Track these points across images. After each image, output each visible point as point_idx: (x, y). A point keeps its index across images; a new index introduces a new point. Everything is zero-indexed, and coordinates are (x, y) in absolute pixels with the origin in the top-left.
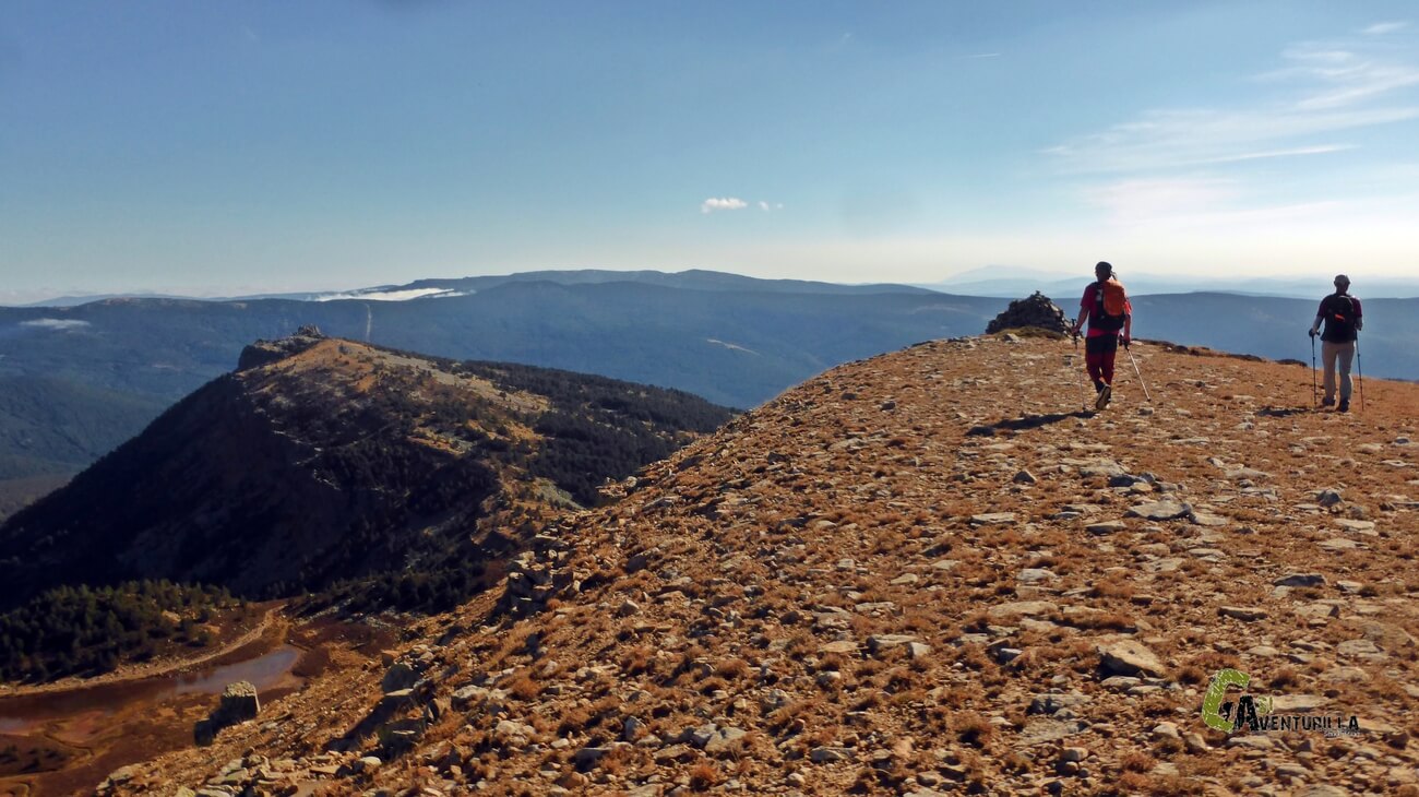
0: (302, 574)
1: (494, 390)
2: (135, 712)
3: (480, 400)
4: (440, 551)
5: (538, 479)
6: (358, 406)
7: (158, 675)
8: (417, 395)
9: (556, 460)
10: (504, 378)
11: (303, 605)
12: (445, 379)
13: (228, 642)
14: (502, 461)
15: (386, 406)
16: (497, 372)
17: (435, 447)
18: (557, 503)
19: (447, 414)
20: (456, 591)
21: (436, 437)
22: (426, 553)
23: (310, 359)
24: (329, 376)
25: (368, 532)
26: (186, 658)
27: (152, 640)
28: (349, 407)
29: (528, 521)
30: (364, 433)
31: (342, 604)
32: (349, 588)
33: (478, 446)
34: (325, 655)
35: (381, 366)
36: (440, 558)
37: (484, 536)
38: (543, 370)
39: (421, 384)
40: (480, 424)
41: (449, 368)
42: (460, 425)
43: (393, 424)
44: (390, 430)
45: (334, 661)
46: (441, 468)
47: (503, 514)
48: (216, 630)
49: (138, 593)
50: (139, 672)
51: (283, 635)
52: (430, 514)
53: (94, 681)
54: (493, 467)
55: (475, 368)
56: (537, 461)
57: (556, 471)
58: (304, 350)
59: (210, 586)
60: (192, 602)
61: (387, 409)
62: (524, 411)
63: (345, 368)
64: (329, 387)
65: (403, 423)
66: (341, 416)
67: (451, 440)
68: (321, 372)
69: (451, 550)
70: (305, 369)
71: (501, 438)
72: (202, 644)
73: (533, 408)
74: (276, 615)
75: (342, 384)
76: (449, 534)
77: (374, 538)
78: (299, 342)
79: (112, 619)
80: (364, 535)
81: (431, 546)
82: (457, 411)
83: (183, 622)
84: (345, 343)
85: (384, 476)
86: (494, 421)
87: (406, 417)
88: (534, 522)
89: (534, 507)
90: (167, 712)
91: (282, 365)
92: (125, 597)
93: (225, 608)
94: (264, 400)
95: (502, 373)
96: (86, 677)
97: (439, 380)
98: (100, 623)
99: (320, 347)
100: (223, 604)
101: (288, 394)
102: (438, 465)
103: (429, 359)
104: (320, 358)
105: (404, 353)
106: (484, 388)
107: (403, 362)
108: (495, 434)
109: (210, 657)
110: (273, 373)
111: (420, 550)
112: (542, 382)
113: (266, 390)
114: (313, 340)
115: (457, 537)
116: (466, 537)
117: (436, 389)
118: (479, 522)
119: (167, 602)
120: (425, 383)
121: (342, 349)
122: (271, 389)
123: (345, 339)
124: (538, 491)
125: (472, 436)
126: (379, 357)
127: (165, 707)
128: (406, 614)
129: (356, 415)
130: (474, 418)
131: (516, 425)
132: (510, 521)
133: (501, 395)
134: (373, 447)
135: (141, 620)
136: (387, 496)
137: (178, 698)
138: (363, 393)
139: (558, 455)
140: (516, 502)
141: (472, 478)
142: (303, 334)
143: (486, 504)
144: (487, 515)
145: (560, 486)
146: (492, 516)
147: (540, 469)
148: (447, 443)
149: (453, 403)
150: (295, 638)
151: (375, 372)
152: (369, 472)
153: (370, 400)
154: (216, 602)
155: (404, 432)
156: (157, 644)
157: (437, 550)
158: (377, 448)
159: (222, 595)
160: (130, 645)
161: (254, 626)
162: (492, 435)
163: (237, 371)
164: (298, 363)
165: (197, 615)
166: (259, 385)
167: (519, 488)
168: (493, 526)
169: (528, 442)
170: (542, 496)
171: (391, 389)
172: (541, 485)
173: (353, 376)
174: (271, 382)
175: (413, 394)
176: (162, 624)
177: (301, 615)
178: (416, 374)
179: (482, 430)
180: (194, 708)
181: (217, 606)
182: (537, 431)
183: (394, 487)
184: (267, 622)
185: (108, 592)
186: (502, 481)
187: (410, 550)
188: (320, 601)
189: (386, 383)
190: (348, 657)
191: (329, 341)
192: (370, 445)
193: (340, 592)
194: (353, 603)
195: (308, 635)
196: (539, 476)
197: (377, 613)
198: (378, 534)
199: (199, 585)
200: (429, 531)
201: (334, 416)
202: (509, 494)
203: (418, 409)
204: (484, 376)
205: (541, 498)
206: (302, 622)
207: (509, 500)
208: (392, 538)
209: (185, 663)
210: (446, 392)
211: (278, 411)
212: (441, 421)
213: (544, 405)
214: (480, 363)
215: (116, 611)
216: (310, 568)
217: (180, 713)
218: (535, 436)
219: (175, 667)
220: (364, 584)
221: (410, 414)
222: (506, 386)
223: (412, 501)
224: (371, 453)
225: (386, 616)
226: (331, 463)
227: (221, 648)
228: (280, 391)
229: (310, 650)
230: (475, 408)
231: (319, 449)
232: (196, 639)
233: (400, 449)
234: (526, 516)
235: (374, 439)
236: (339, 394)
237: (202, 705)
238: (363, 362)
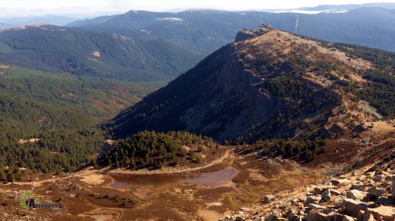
0: (251, 134)
1: (346, 57)
2: (165, 188)
3: (338, 62)
4: (310, 131)
5: (361, 101)
6: (282, 61)
7: (178, 173)
8: (309, 57)
9: (371, 92)
10: (351, 52)
11: (242, 150)
12: (324, 50)
13: (208, 162)
14: (345, 91)
15: (294, 61)
16: (349, 49)
17: (315, 82)
18: (368, 114)
19: (322, 67)
20: (310, 152)
21: (315, 77)
22: (304, 131)
23: (265, 38)
24: (271, 47)
25: (281, 118)
26: (190, 167)
27: (177, 157)
28: (278, 61)
29: (352, 121)
30: (284, 73)
31: (259, 152)
32: (262, 145)
33: (335, 83)
34: (247, 174)
35: (294, 43)
36: (310, 134)
37: (330, 126)
38: (371, 49)
39: (312, 52)
40: (337, 72)
41: (326, 46)
42: (327, 72)
43: (297, 70)
44: (295, 72)
45: (251, 178)
46: (316, 92)
47: (341, 116)
48: (204, 156)
49: (174, 136)
50: (170, 171)
51: (231, 163)
52: (309, 113)
53: (153, 172)
54: (340, 93)
55: (339, 46)
56: (361, 92)
57: (369, 97)
58: (263, 34)
59: (205, 136)
60: (195, 143)
61: (295, 63)
62: (358, 68)
63: (279, 43)
64: (270, 51)
65: (301, 70)
66: (274, 65)
67: (322, 79)
68: (268, 44)
69: (316, 130)
70: (261, 43)
71: (346, 80)
72: (196, 162)
73: (363, 67)
74: (231, 153)
75: (276, 50)
76: (316, 123)
77: (283, 121)
78: (261, 31)
79: (162, 147)
80: (279, 119)
81: (307, 127)
82: (327, 66)
83: (190, 151)
84: (280, 32)
85: (290, 93)
86: (343, 72)
87: (303, 67)
88: (355, 122)
89: (356, 114)
90: (178, 190)
91: (252, 40)
92: (169, 137)
93: (210, 147)
94: (243, 56)
95: (351, 49)
96: (150, 170)
97: (320, 51)
98: (158, 148)
99: (269, 33)
100: (209, 145)
101: (253, 54)
102: (315, 90)
103: (318, 41)
104: (269, 38)
105: (306, 37)
106: (341, 56)
107: (305, 41)
108: (343, 78)
109: (200, 168)
110: (248, 44)
111: (302, 129)
112: (369, 55)
113: (244, 51)
114: (267, 30)
115: (319, 125)
116: (323, 125)
117: (318, 55)
118: (330, 119)
119: (185, 142)
120: (314, 52)
121: (278, 35)
122: (246, 51)
123: (280, 30)
124: (360, 107)
125: (332, 78)
126: (294, 39)
127: (178, 188)
128: (286, 160)
129: (281, 64)
130: (334, 70)
131: (354, 74)
132: (344, 120)
133: (349, 60)
134: (287, 79)
135: (174, 149)
136: (291, 102)
137: (184, 185)
138: (285, 55)
139: (372, 90)
140: (348, 111)
141: (330, 98)
142: (264, 27)
143: (335, 111)
144: (334, 116)
145: (371, 105)
146: (336, 116)
147: (361, 96)
148: (320, 80)
149: (325, 62)
150: (236, 164)
151: (291, 46)
152: (284, 91)
153: (288, 58)
154: (206, 144)
155: (301, 74)
156: (179, 159)
157: (309, 130)
158: (288, 80)
159: (209, 141)
160: (168, 159)
161: (220, 157)
162: (342, 78)
163: (234, 43)
164: (259, 40)
165: (198, 149)
166: (242, 49)
167: (351, 104)
168: (336, 121)
169: (358, 83)
170: (362, 109)
171: (298, 54)
172: (362, 103)
173: (282, 47)
174: (246, 48)
175: (307, 57)
176: (182, 151)
177: (240, 154)
178: (310, 48)
179: (337, 75)
180: (189, 190)
181: (206, 146)
182: (364, 78)
183: (294, 98)
184: (226, 156)
185: (162, 135)
186: (343, 100)
187: (298, 128)
188: (249, 149)
189: (295, 51)
190: (257, 176)
191: (273, 31)
192: (285, 79)
193: (259, 146)
194: (263, 152)
195: (242, 164)
196: (362, 99)
197: (273, 157)
198: (285, 120)
199: (200, 136)
200: (307, 121)
201: (271, 65)
202: (346, 107)
203: (309, 63)
204: (342, 50)
205: (361, 110)
206: (241, 157)
207: (346, 109)
208: (291, 122)
209: (189, 169)
210: (323, 56)
211: (248, 61)
212: (319, 70)
213: (368, 65)
214: (341, 44)
215: (164, 144)
216: (254, 131)
217: (183, 192)
218: (362, 80)
219: (185, 170)
220: (269, 144)
221: (305, 66)
222: (351, 55)
223: (301, 106)
224: (285, 82)
225: (277, 160)
226: (267, 86)
227: (205, 165)
228: (249, 52)
229: (242, 171)
230: (335, 65)
231: (263, 79)
232: (195, 159)
233: (299, 81)
234: (352, 118)
235: (288, 76)
236: (275, 55)
237: (192, 189)
238: (286, 41)
